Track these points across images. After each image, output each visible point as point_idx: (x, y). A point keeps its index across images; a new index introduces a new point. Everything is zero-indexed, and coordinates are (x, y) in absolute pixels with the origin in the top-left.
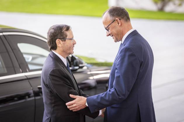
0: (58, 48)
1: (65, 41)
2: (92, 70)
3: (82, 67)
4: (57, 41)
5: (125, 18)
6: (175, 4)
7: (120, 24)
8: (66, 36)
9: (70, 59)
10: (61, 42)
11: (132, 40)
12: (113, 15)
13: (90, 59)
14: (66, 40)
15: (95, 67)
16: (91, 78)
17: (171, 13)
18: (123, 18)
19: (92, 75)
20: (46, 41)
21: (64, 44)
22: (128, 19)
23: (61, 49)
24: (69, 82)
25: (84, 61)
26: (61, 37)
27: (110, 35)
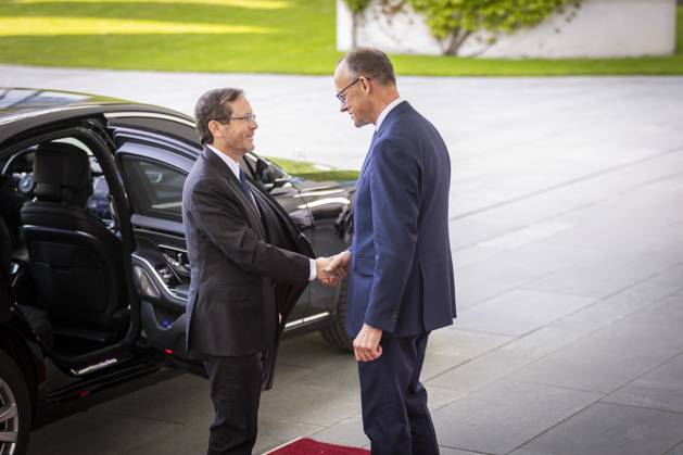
0: (216, 140)
1: (228, 123)
2: (303, 190)
3: (281, 184)
4: (211, 125)
5: (382, 76)
6: (479, 40)
7: (368, 90)
8: (231, 113)
9: (254, 167)
10: (221, 127)
11: (398, 123)
12: (355, 69)
13: (297, 166)
14: (232, 121)
15: (308, 182)
16: (303, 206)
17: (470, 58)
18: (376, 77)
19: (304, 200)
20: (194, 125)
21: (227, 130)
22: (389, 78)
23: (223, 141)
24: (236, 209)
25: (284, 171)
26: (219, 116)
27: (346, 109)
